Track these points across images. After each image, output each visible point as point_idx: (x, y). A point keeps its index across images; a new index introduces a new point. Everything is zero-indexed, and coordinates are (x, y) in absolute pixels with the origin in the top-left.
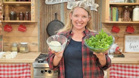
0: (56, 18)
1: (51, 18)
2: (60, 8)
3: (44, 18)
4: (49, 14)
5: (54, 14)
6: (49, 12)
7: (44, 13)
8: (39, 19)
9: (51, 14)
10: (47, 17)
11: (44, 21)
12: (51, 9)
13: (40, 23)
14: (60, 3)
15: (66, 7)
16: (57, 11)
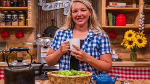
0: (53, 24)
1: (48, 24)
2: (57, 14)
3: (41, 24)
4: (46, 20)
5: (51, 20)
6: (46, 19)
7: (41, 19)
8: (36, 25)
9: (48, 20)
10: (44, 24)
11: (41, 27)
12: (48, 15)
13: (37, 29)
14: (57, 10)
15: (63, 14)
16: (54, 17)
